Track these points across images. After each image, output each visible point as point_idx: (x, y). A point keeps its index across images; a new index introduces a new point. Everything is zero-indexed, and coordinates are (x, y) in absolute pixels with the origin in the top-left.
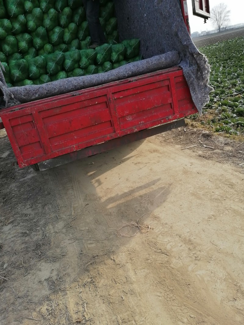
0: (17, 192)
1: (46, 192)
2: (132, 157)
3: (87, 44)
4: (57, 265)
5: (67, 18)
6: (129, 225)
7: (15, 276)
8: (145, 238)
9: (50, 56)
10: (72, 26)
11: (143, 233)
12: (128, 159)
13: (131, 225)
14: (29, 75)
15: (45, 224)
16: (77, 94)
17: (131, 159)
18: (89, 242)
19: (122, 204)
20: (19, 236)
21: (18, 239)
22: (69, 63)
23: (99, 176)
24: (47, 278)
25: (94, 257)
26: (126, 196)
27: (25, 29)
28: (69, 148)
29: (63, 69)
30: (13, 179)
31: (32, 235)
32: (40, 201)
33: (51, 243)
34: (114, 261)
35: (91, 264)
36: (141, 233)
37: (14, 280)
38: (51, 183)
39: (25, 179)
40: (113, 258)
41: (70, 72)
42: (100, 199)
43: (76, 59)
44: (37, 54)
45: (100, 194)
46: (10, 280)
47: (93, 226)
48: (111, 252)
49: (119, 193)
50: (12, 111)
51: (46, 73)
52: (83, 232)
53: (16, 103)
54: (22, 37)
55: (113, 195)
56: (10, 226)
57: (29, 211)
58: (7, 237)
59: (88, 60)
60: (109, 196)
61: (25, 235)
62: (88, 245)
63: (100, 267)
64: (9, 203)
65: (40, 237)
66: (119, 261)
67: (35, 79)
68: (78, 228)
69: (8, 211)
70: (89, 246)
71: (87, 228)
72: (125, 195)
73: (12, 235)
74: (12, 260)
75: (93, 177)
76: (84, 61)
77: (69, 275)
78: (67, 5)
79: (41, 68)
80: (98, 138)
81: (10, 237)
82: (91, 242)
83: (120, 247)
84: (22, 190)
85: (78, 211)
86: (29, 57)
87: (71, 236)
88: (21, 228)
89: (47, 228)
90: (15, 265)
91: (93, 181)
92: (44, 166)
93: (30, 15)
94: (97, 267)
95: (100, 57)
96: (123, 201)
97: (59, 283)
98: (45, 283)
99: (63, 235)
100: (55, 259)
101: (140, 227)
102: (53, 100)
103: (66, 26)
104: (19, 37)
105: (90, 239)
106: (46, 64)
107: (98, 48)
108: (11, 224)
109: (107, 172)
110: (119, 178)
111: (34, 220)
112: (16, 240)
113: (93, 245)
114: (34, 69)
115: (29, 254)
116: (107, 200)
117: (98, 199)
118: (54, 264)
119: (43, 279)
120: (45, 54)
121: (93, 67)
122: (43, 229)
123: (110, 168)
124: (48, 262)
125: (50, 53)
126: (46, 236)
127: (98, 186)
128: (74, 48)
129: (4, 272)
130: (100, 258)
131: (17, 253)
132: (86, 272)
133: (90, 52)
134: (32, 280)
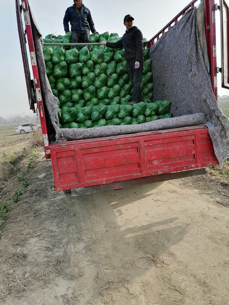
0: (47, 209)
1: (72, 214)
2: (152, 194)
3: (126, 100)
4: (73, 284)
5: (113, 81)
6: (145, 258)
8: (160, 273)
9: (95, 107)
10: (117, 87)
12: (149, 195)
13: (147, 258)
14: (76, 119)
15: (68, 243)
16: (114, 139)
17: (151, 196)
18: (106, 267)
19: (140, 235)
20: (43, 249)
21: (42, 252)
22: (109, 113)
23: (120, 207)
24: (63, 294)
25: (109, 283)
27: (80, 86)
28: (100, 181)
29: (104, 117)
30: (45, 197)
31: (54, 251)
32: (66, 221)
33: (70, 261)
34: (128, 290)
35: (106, 289)
37: (33, 290)
38: (77, 206)
39: (55, 199)
40: (127, 287)
41: (109, 120)
42: (119, 228)
43: (116, 111)
44: (85, 105)
45: (120, 224)
47: (111, 252)
48: (126, 281)
49: (138, 225)
50: (60, 146)
51: (90, 119)
52: (101, 256)
54: (76, 91)
55: (132, 226)
56: (36, 239)
57: (55, 228)
58: (32, 248)
59: (126, 113)
60: (128, 226)
61: (49, 249)
62: (105, 269)
63: (114, 294)
64: (39, 218)
65: (62, 254)
66: (133, 291)
67: (80, 123)
68: (97, 252)
69: (37, 225)
70: (106, 271)
71: (105, 253)
72: (143, 228)
73: (37, 248)
74: (33, 271)
75: (115, 206)
76: (122, 113)
77: (83, 295)
78: (115, 72)
79: (86, 115)
80: (126, 175)
81: (35, 249)
82: (108, 267)
83: (134, 277)
84: (52, 208)
85: (98, 236)
86: (78, 106)
87: (90, 258)
88: (46, 242)
89: (69, 247)
90: (36, 276)
91: (115, 210)
92: (76, 193)
93: (86, 77)
94: (111, 293)
95: (135, 111)
97: (73, 301)
98: (61, 299)
99: (82, 256)
100: (72, 278)
101: (156, 261)
102: (94, 142)
103: (112, 86)
104: (73, 91)
105: (107, 265)
106: (92, 113)
107: (135, 105)
108: (38, 237)
109: (129, 204)
110: (139, 211)
111: (58, 238)
112: (40, 252)
113: (110, 271)
114: (81, 116)
115: (50, 268)
116: (126, 230)
117: (118, 228)
118: (71, 282)
119: (59, 295)
120: (91, 105)
121: (128, 118)
122: (65, 247)
123: (132, 201)
124: (66, 279)
125: (95, 105)
126: (66, 254)
127: (118, 216)
128: (115, 103)
129: (25, 281)
130: (115, 285)
131: (39, 265)
132: (100, 296)
133: (129, 107)
134: (49, 294)
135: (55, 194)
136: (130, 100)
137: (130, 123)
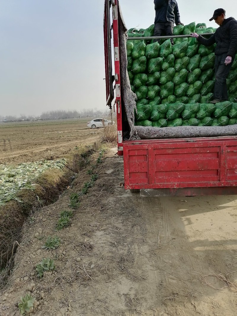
0: (113, 205)
1: (137, 214)
2: (228, 207)
3: (207, 99)
4: (136, 285)
5: (195, 77)
6: (216, 276)
7: (99, 278)
8: (234, 298)
9: (172, 105)
10: (198, 83)
11: (232, 291)
12: (224, 207)
13: (219, 277)
14: (150, 117)
15: (132, 243)
16: (191, 141)
17: (227, 209)
18: (171, 276)
19: (211, 251)
20: (108, 244)
21: (107, 246)
22: (187, 112)
23: (190, 215)
24: (125, 293)
25: (174, 294)
26: (217, 245)
27: (157, 82)
28: (170, 184)
29: (180, 116)
30: (112, 193)
31: (119, 248)
32: (131, 220)
33: (134, 261)
34: (195, 307)
35: (170, 299)
36: (230, 290)
37: (97, 282)
38: (143, 207)
39: (122, 196)
40: (193, 304)
41: (186, 120)
42: (188, 238)
43: (195, 111)
44: (160, 103)
45: (188, 233)
46: (93, 280)
47: (177, 262)
48: (193, 296)
49: (210, 238)
50: (133, 144)
51: (165, 118)
52: (166, 264)
53: (137, 138)
54: (153, 88)
55: (202, 239)
56: (102, 233)
57: (120, 226)
58: (98, 241)
59: (206, 112)
60: (198, 238)
61: (113, 245)
62: (169, 279)
63: (178, 307)
64: (105, 213)
65: (126, 252)
66: (200, 309)
67: (155, 121)
68: (162, 258)
69: (103, 219)
70: (171, 280)
71: (170, 262)
72: (215, 243)
73: (103, 241)
74: (98, 263)
75: (184, 214)
76: (202, 113)
77: (146, 300)
78: (198, 67)
79: (161, 113)
80: (201, 182)
81: (101, 242)
82: (173, 277)
83: (203, 295)
84: (118, 205)
85: (164, 242)
86: (153, 103)
87: (154, 263)
88: (111, 238)
89: (133, 247)
90: (100, 269)
91: (184, 218)
92: (145, 193)
93: (165, 72)
94: (175, 305)
95: (218, 111)
96: (213, 249)
97: (135, 303)
98: (123, 298)
99: (146, 259)
100: (135, 279)
101: (229, 283)
102: (168, 142)
103: (192, 83)
104: (150, 88)
105: (172, 274)
106: (167, 111)
107: (218, 104)
108: (103, 231)
109: (199, 214)
110: (211, 224)
111: (123, 235)
112: (105, 246)
113: (174, 281)
114: (156, 113)
115: (114, 264)
116: (195, 241)
117: (186, 238)
118: (134, 283)
119: (121, 294)
120: (167, 103)
121: (209, 119)
122: (129, 246)
123: (203, 211)
124: (129, 278)
125: (172, 102)
126: (130, 253)
127: (187, 225)
128: (194, 101)
129: (90, 271)
130: (180, 298)
131: (103, 259)
132: (163, 305)
133: (210, 106)
134: (112, 289)
135: (122, 191)
136: (212, 99)
137: (210, 125)
